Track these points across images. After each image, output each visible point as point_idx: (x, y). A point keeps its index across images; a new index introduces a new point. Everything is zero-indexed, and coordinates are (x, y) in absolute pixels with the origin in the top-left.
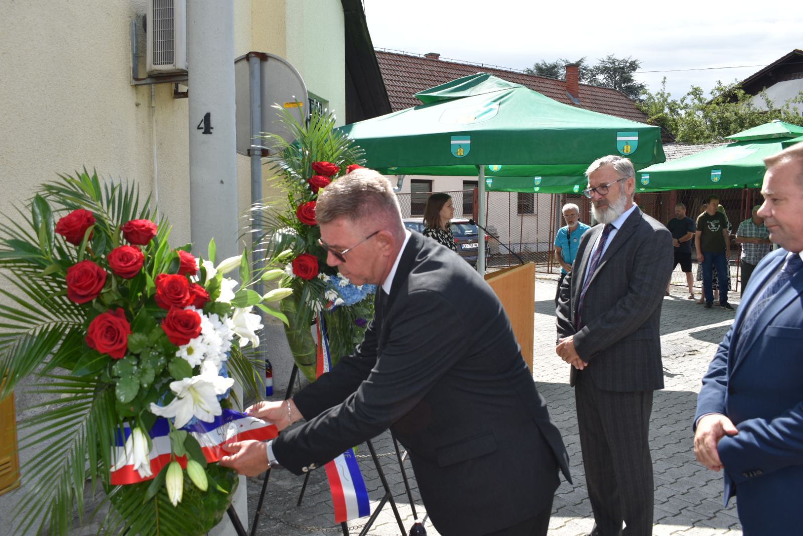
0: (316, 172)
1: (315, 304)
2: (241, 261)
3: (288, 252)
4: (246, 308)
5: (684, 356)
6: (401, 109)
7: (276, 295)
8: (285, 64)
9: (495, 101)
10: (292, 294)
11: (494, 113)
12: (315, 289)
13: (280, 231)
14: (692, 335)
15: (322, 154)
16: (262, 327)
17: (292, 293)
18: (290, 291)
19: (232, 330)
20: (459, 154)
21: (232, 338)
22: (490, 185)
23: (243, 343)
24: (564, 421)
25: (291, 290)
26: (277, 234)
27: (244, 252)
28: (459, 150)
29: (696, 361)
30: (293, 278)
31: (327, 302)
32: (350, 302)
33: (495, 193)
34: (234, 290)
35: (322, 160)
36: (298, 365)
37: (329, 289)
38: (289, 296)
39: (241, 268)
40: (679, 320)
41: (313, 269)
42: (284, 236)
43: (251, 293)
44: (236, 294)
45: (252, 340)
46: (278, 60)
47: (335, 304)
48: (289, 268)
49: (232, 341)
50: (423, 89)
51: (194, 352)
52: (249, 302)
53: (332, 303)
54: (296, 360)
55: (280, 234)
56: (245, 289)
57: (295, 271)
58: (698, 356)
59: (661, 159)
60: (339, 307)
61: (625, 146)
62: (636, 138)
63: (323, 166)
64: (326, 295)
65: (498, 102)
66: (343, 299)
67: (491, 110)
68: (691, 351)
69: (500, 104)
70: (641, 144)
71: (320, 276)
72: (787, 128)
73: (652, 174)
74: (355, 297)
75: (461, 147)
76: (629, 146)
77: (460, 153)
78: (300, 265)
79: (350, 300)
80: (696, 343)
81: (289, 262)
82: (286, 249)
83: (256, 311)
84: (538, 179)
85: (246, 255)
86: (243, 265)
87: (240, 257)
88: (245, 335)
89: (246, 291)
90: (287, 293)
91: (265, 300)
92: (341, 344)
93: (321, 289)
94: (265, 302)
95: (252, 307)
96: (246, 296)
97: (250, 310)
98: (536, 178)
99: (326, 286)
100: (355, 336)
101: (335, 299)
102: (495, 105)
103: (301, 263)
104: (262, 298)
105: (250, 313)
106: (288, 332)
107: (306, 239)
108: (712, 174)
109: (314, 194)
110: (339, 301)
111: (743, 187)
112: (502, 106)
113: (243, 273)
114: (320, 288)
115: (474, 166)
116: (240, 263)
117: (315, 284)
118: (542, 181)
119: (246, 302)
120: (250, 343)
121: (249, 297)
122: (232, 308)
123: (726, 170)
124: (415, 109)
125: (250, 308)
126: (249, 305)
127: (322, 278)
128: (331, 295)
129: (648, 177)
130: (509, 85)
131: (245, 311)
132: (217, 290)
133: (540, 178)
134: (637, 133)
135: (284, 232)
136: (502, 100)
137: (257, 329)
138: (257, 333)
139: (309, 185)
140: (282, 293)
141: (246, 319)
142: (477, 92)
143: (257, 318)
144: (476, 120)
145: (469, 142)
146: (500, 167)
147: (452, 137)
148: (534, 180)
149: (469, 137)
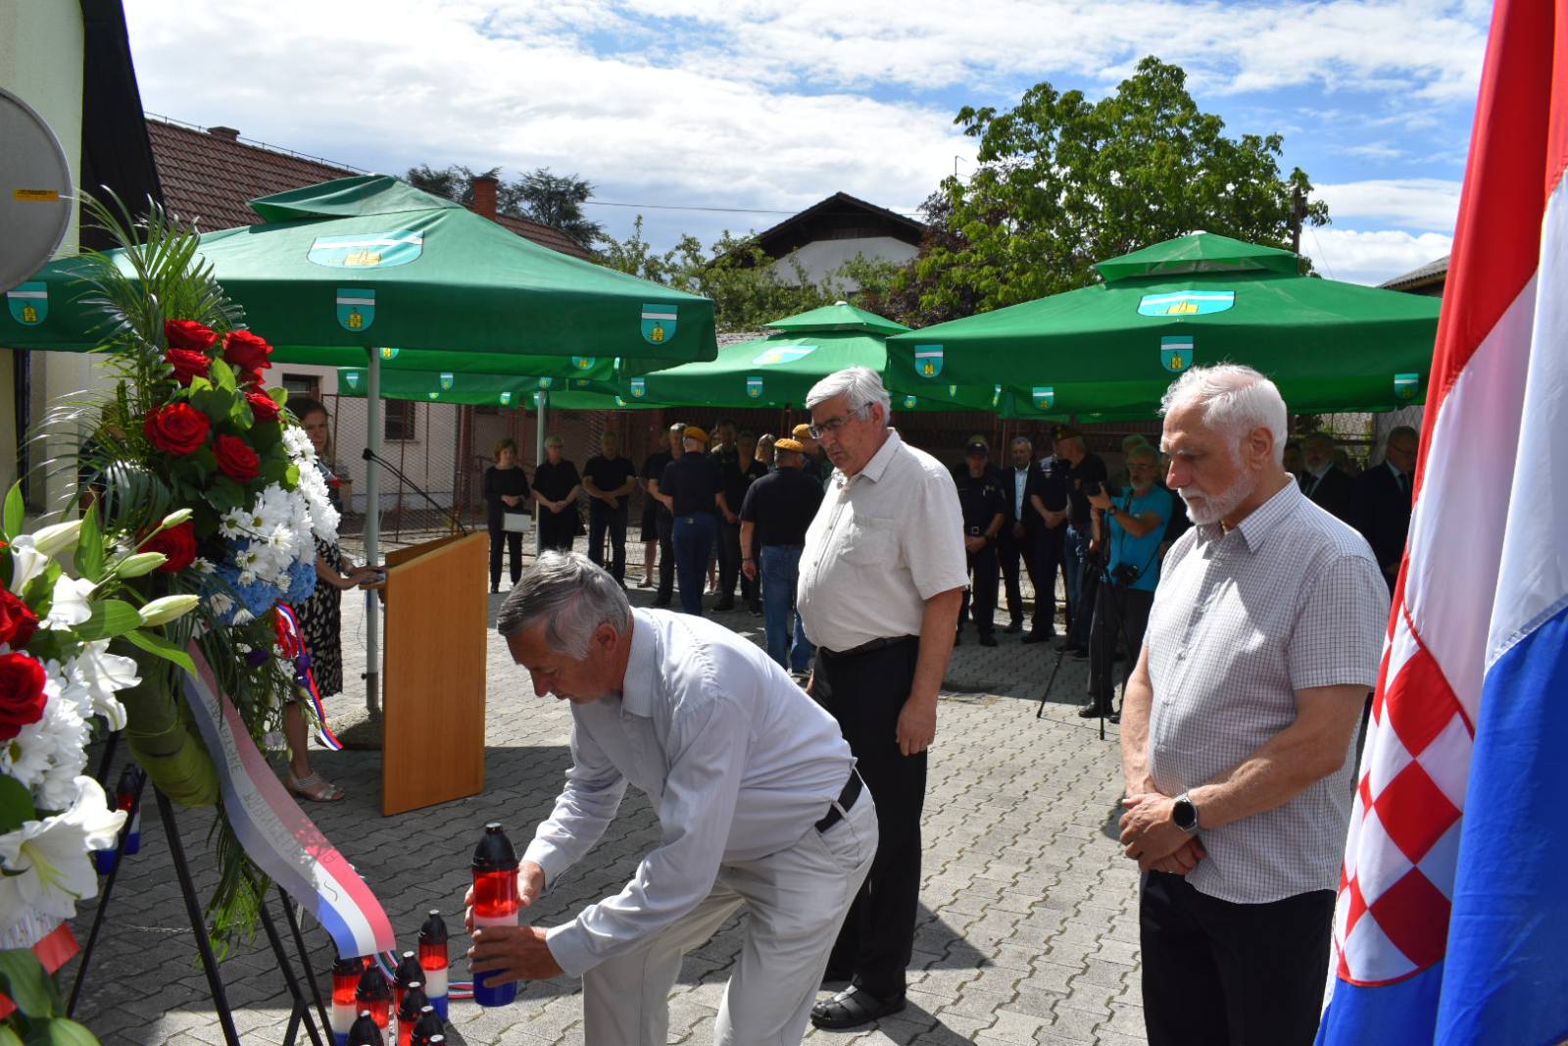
2: (81, 533)
3: (181, 515)
4: (100, 642)
6: (217, 229)
7: (167, 609)
8: (21, 106)
9: (413, 229)
11: (415, 251)
16: (135, 683)
18: (194, 600)
20: (352, 325)
28: (352, 316)
34: (89, 601)
37: (217, 591)
39: (81, 550)
43: (116, 609)
44: (91, 610)
45: (108, 714)
47: (234, 623)
51: (24, 753)
52: (107, 627)
59: (710, 355)
61: (655, 330)
62: (674, 317)
63: (186, 330)
64: (213, 603)
65: (420, 232)
66: (250, 611)
67: (408, 245)
69: (423, 236)
70: (681, 327)
71: (195, 564)
72: (859, 315)
75: (355, 314)
76: (661, 331)
77: (354, 323)
83: (118, 647)
84: (447, 378)
86: (85, 544)
87: (76, 524)
90: (189, 603)
91: (141, 621)
96: (103, 614)
97: (107, 645)
98: (444, 376)
99: (209, 585)
101: (234, 612)
102: (414, 238)
105: (108, 651)
107: (166, 482)
108: (749, 383)
109: (183, 388)
110: (242, 615)
111: (783, 407)
112: (428, 240)
113: (84, 560)
118: (456, 381)
119: (104, 628)
121: (107, 618)
122: (81, 644)
123: (771, 378)
124: (253, 231)
125: (106, 643)
126: (106, 636)
127: (200, 565)
128: (222, 604)
129: (642, 384)
130: (435, 203)
131: (93, 648)
132: (42, 602)
133: (451, 376)
134: (675, 308)
136: (426, 229)
137: (119, 688)
138: (121, 695)
139: (173, 369)
140: (178, 606)
141: (97, 666)
142: (374, 209)
143: (122, 663)
144: (382, 262)
145: (372, 302)
146: (397, 351)
147: (340, 291)
148: (440, 379)
149: (373, 292)
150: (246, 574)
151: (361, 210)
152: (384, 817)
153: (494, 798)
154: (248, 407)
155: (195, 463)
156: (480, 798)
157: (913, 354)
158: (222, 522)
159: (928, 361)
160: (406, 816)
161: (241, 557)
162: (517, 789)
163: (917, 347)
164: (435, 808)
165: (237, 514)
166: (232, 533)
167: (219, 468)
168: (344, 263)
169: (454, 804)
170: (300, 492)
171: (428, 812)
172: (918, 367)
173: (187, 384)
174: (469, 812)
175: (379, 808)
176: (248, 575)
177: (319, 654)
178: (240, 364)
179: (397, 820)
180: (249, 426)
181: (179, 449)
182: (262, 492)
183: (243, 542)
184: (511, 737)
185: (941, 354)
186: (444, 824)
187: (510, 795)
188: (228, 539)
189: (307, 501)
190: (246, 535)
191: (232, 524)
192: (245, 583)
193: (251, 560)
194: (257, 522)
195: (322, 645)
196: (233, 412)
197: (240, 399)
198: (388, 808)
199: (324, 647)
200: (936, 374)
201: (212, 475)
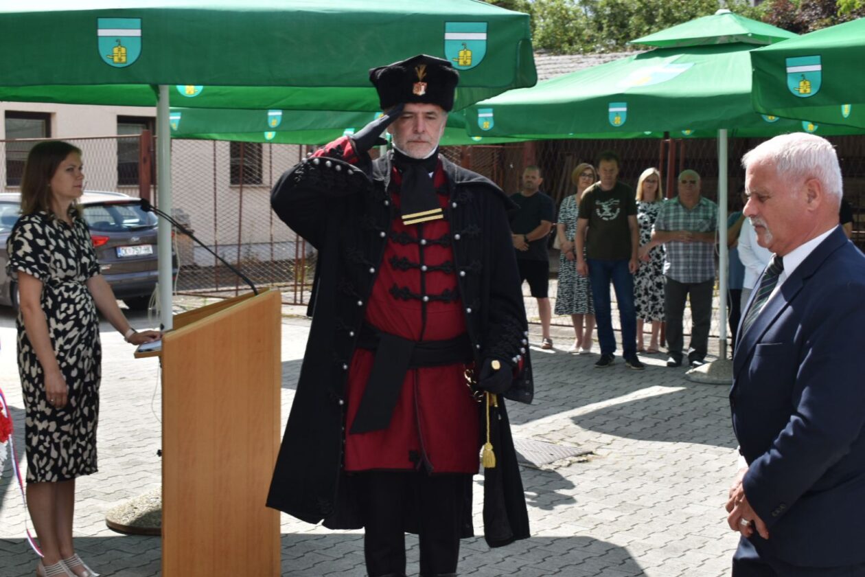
5: (569, 465)
14: (578, 421)
20: (116, 59)
22: (175, 126)
28: (116, 50)
29: (591, 475)
40: (553, 392)
58: (595, 463)
59: (528, 79)
61: (462, 53)
62: (483, 37)
68: (581, 455)
70: (492, 48)
72: (743, 25)
73: (497, 109)
75: (121, 45)
76: (469, 53)
77: (118, 57)
80: (589, 439)
84: (275, 116)
98: (271, 113)
108: (611, 110)
111: (661, 136)
118: (284, 120)
123: (637, 103)
129: (491, 115)
133: (279, 113)
134: (484, 26)
145: (138, 33)
146: (200, 88)
147: (101, 21)
148: (267, 116)
149: (138, 21)
157: (784, 67)
159: (803, 76)
163: (789, 60)
172: (792, 84)
177: (64, 428)
185: (818, 68)
195: (67, 417)
199: (69, 421)
200: (814, 92)
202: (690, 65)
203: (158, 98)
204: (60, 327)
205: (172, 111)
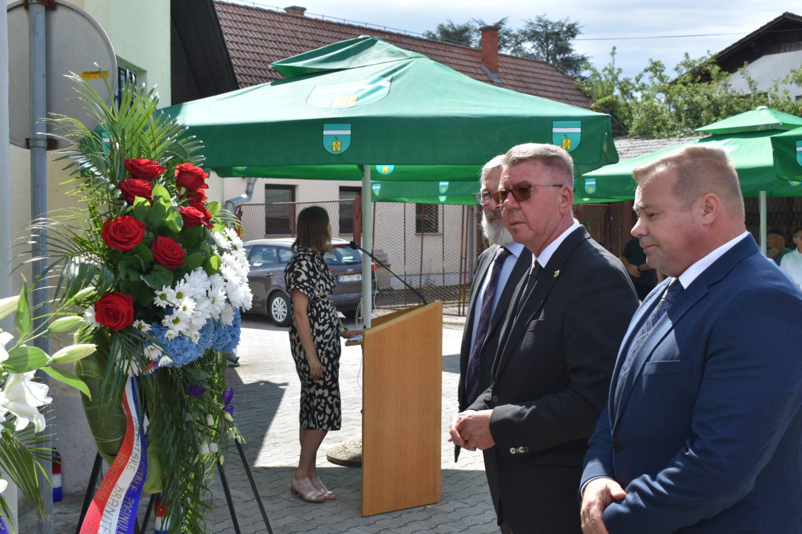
0: (131, 173)
1: (129, 364)
2: (19, 304)
3: (89, 290)
4: (25, 374)
6: (251, 85)
7: (71, 354)
8: (83, 15)
9: (385, 76)
10: (95, 352)
11: (383, 92)
12: (129, 342)
13: (77, 259)
15: (140, 148)
16: (49, 401)
17: (95, 350)
18: (92, 347)
19: (3, 406)
20: (334, 149)
21: (4, 419)
22: (377, 193)
23: (21, 424)
24: (485, 523)
25: (94, 345)
26: (73, 265)
27: (23, 290)
28: (334, 143)
30: (96, 328)
31: (146, 362)
32: (181, 361)
33: (385, 203)
34: (7, 347)
35: (139, 157)
36: (102, 455)
37: (150, 343)
38: (91, 355)
39: (18, 315)
41: (126, 315)
42: (82, 266)
43: (34, 352)
44: (9, 353)
45: (35, 422)
46: (72, 9)
47: (159, 365)
48: (90, 313)
49: (3, 424)
50: (282, 57)
52: (30, 364)
53: (155, 363)
54: (100, 448)
55: (76, 265)
56: (24, 346)
57: (98, 318)
59: (613, 158)
60: (164, 369)
61: (564, 141)
62: (579, 130)
63: (140, 165)
64: (146, 351)
65: (390, 78)
66: (171, 357)
67: (379, 88)
69: (392, 80)
70: (585, 139)
71: (136, 324)
72: (776, 117)
73: (598, 179)
74: (188, 355)
75: (337, 140)
76: (569, 141)
77: (336, 148)
78: (107, 309)
79: (181, 358)
81: (90, 304)
82: (86, 285)
83: (40, 377)
84: (444, 185)
85: (26, 294)
86: (21, 310)
87: (16, 298)
88: (24, 414)
89: (25, 349)
90: (87, 349)
91: (54, 361)
92: (168, 423)
93: (138, 342)
94: (55, 365)
95: (34, 371)
96: (26, 356)
97: (32, 377)
98: (441, 184)
99: (145, 338)
100: (187, 411)
101: (160, 358)
102: (385, 82)
103: (109, 306)
104: (50, 359)
105: (32, 380)
106: (89, 408)
107: (115, 271)
109: (128, 205)
110: (165, 360)
112: (395, 83)
113: (21, 321)
114: (136, 341)
115: (355, 167)
116: (16, 307)
117: (129, 337)
118: (451, 187)
119: (26, 365)
120: (31, 426)
121: (30, 358)
122: (5, 374)
124: (272, 84)
125: (31, 374)
126: (30, 370)
127: (140, 327)
128: (152, 352)
129: (594, 183)
130: (404, 55)
131: (24, 377)
133: (447, 183)
134: (579, 123)
135: (83, 260)
136: (394, 75)
137: (41, 404)
138: (42, 409)
139: (120, 193)
140: (81, 351)
141: (26, 390)
142: (359, 62)
143: (41, 388)
144: (359, 102)
145: (349, 132)
147: (325, 126)
148: (439, 186)
149: (349, 125)
150: (169, 332)
151: (350, 63)
152: (363, 517)
153: (448, 507)
154: (180, 216)
155: (136, 256)
156: (436, 507)
157: (795, 147)
158: (156, 296)
160: (379, 517)
161: (167, 320)
162: (466, 501)
163: (797, 142)
164: (402, 512)
165: (168, 291)
166: (162, 304)
167: (155, 259)
168: (331, 105)
169: (417, 509)
170: (221, 274)
171: (395, 514)
172: (799, 159)
173: (130, 203)
174: (426, 516)
175: (359, 510)
176: (172, 332)
178: (185, 186)
179: (371, 520)
180: (180, 229)
181: (124, 247)
182: (190, 275)
183: (169, 310)
184: (473, 461)
186: (406, 524)
187: (462, 505)
188: (160, 307)
189: (226, 281)
190: (171, 305)
191: (163, 297)
192: (170, 338)
193: (176, 321)
194: (180, 296)
196: (167, 219)
197: (174, 211)
198: (366, 511)
201: (152, 264)
202: (737, 146)
203: (363, 175)
204: (321, 328)
205: (374, 183)
